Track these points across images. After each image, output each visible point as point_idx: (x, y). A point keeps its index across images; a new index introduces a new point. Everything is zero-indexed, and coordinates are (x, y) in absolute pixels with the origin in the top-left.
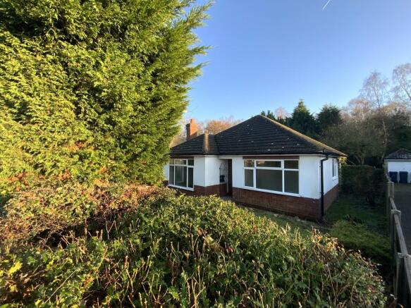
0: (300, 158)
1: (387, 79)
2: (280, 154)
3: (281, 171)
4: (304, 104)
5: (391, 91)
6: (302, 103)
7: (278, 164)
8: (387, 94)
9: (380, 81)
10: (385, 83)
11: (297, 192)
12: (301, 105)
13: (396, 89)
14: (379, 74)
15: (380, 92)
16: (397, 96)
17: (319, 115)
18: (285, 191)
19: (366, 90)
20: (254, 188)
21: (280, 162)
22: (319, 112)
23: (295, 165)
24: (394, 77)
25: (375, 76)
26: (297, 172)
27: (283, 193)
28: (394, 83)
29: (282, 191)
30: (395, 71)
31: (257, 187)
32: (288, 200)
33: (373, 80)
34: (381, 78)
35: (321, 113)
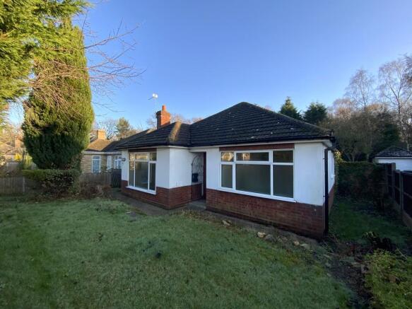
0: (296, 146)
1: (373, 76)
2: (268, 141)
3: (269, 166)
4: (291, 102)
5: (377, 89)
6: (289, 100)
7: (265, 157)
8: (372, 92)
9: (366, 79)
10: (371, 81)
11: (291, 196)
12: (288, 102)
13: (382, 87)
14: (365, 71)
15: (366, 90)
16: (383, 95)
17: (306, 113)
18: (274, 194)
19: (352, 88)
20: (234, 190)
21: (268, 153)
22: (306, 110)
23: (289, 157)
24: (380, 76)
25: (361, 74)
26: (291, 167)
27: (272, 196)
28: (380, 81)
29: (269, 194)
30: (381, 69)
31: (237, 189)
32: (278, 206)
33: (359, 79)
34: (367, 76)
35: (308, 111)
